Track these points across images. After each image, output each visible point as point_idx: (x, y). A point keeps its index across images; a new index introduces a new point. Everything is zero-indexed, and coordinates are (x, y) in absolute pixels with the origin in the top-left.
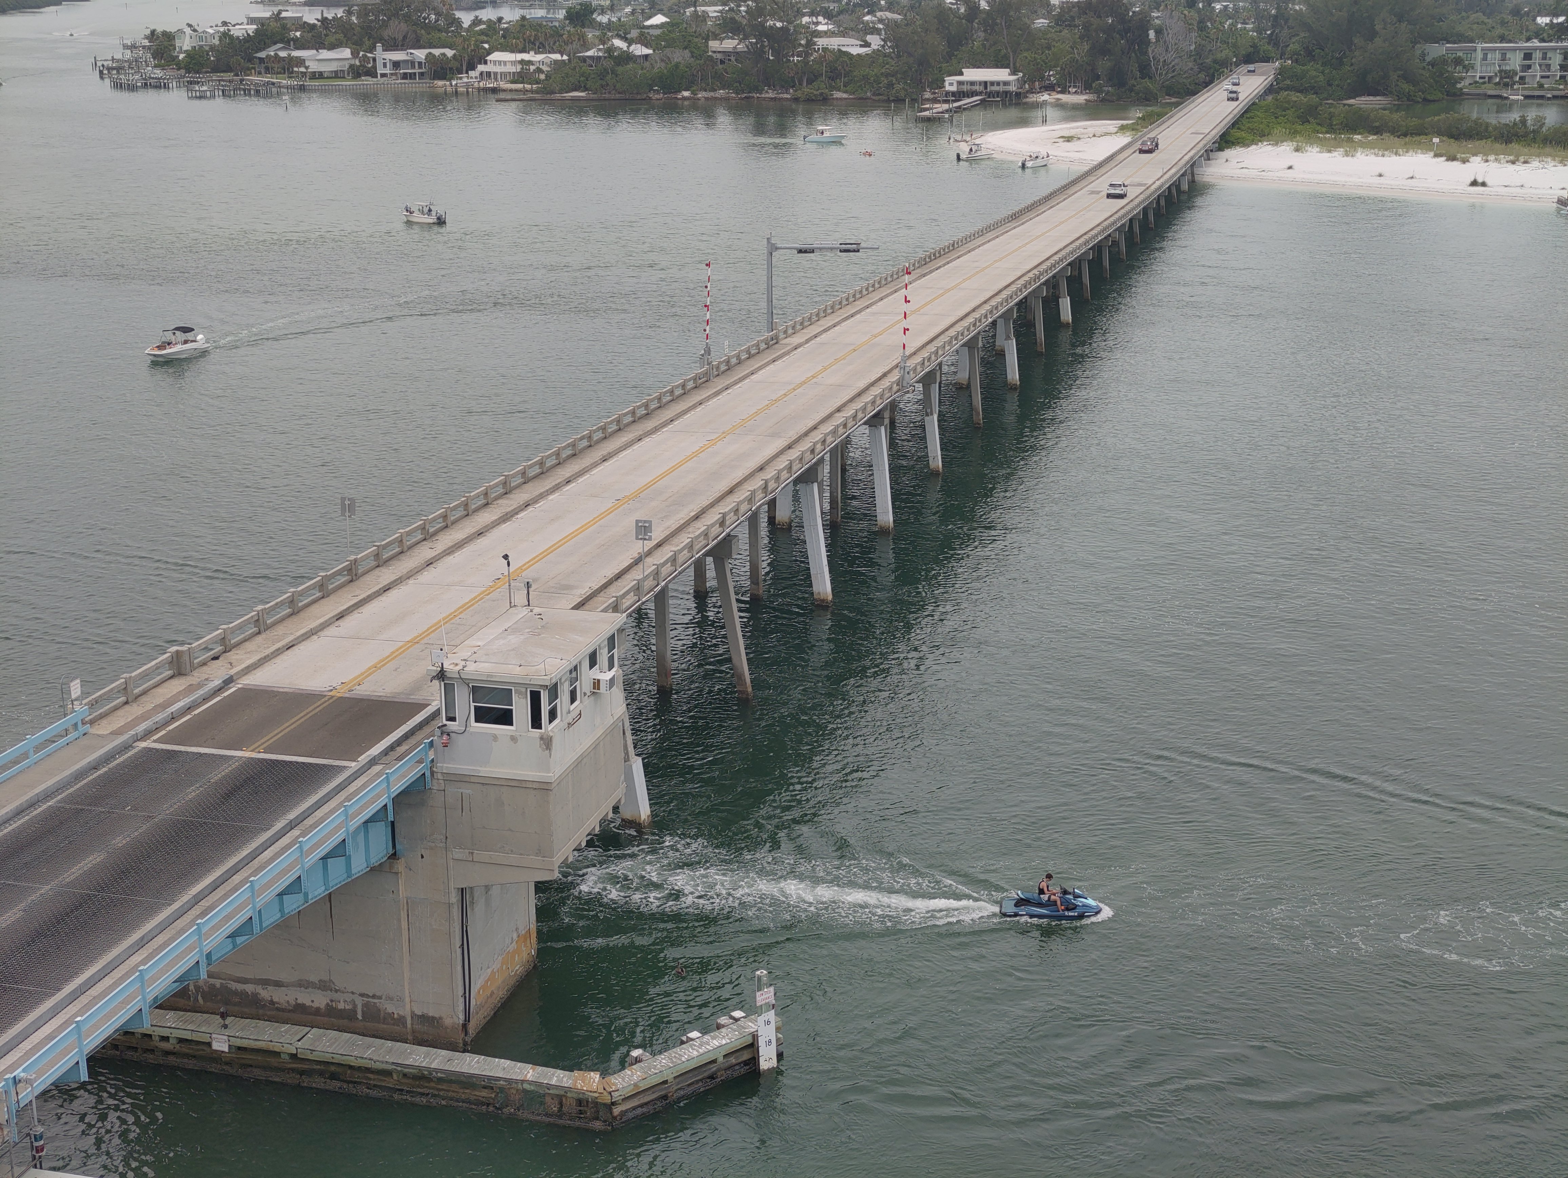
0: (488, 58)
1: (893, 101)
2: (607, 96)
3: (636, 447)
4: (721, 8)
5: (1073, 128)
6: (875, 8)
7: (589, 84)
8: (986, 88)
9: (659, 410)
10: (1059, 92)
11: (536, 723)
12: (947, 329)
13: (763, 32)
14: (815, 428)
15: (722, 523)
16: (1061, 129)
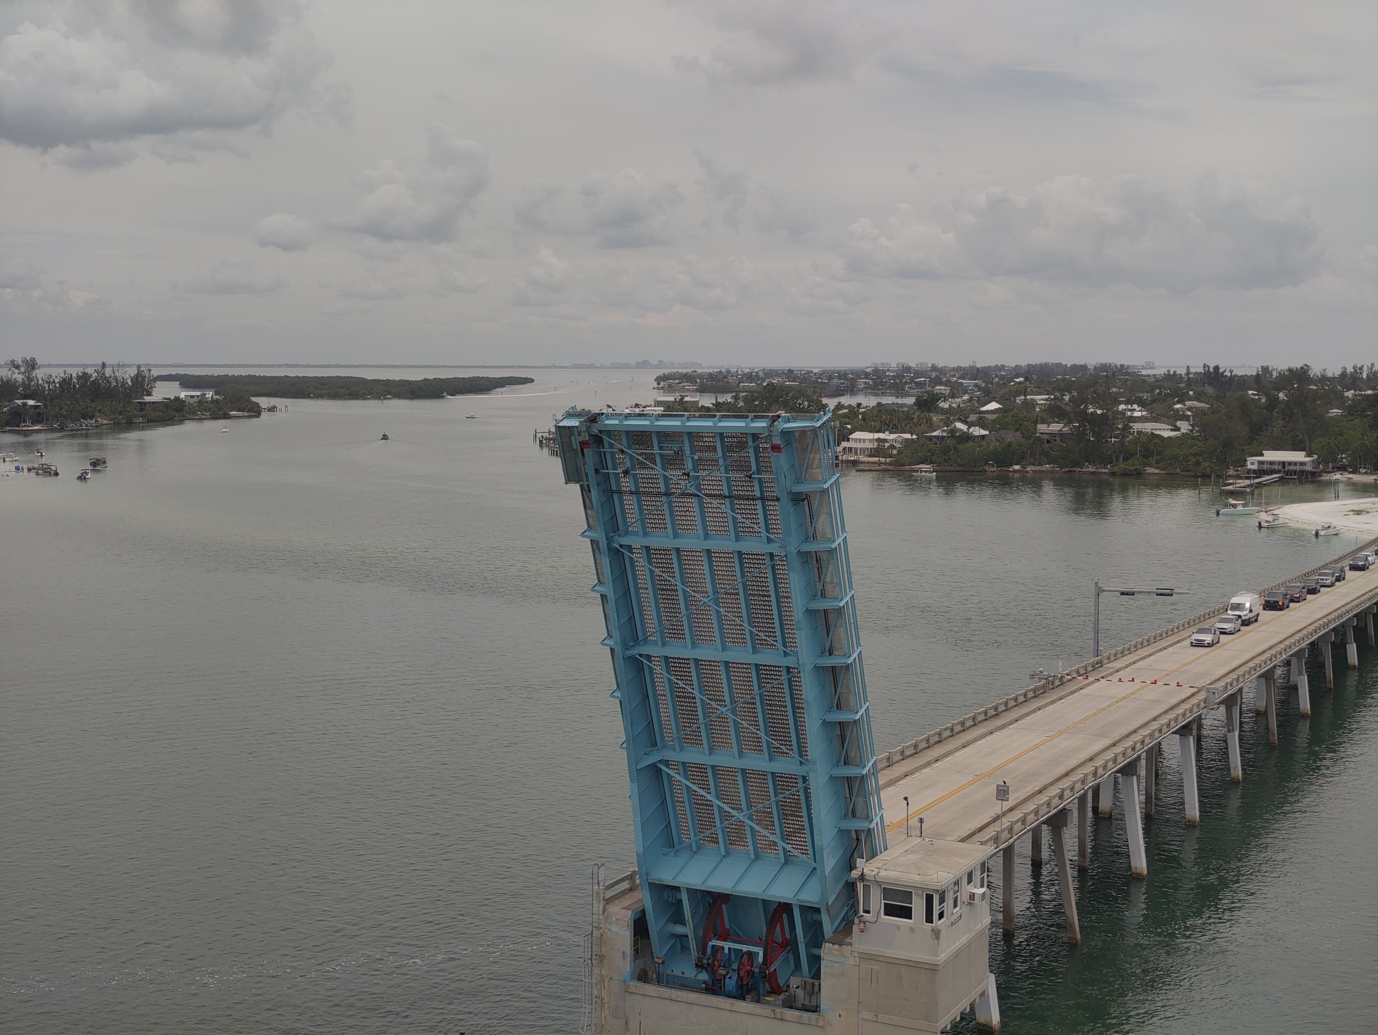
0: (851, 437)
1: (1200, 476)
2: (949, 468)
3: (989, 738)
4: (1047, 397)
5: (1362, 503)
6: (1184, 398)
7: (934, 458)
8: (1284, 467)
9: (1006, 712)
10: (1350, 473)
11: (929, 919)
12: (1247, 662)
13: (1084, 417)
14: (1135, 732)
15: (1061, 797)
16: (1352, 504)
